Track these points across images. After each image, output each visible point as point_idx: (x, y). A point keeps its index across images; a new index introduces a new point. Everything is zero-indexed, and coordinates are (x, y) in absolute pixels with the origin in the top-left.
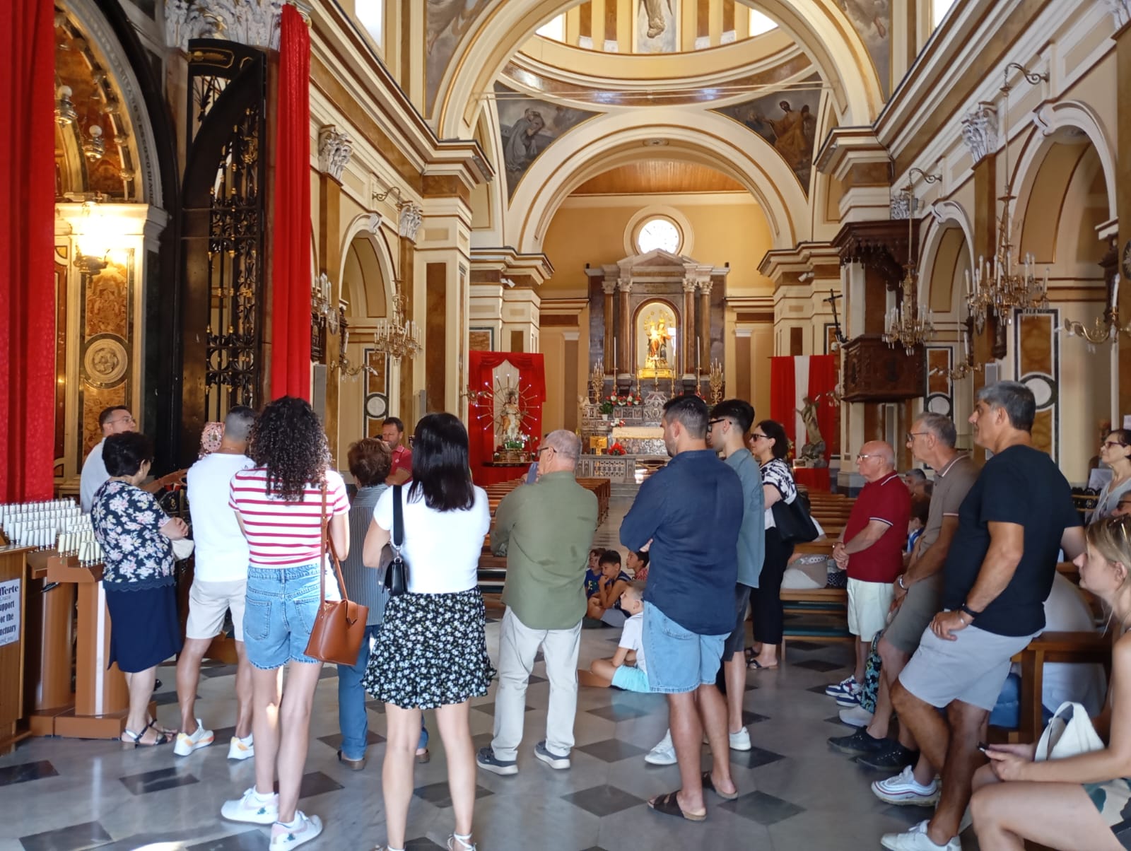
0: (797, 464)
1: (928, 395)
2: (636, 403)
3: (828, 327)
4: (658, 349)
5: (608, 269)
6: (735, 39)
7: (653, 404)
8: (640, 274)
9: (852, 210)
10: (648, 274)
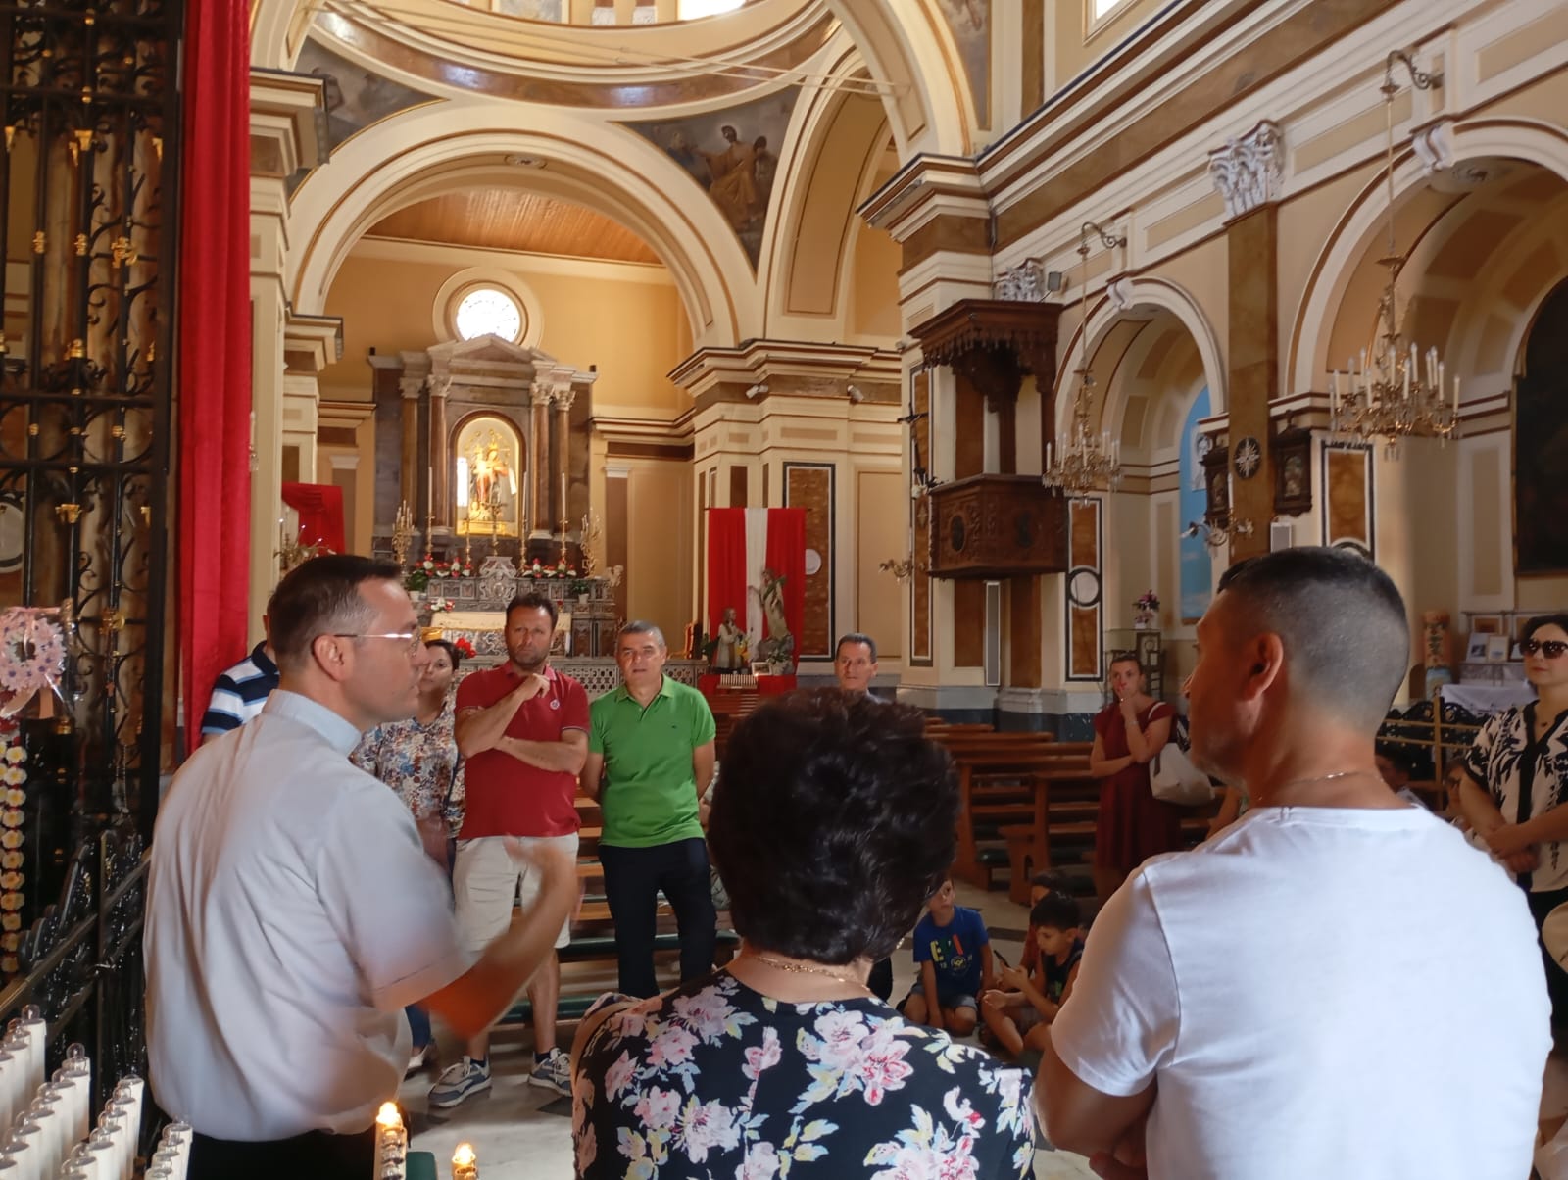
0: (758, 669)
1: (1071, 570)
2: (466, 573)
3: (788, 468)
4: (484, 490)
5: (410, 358)
6: (656, 20)
7: (494, 576)
8: (462, 372)
9: (938, 284)
10: (475, 373)
